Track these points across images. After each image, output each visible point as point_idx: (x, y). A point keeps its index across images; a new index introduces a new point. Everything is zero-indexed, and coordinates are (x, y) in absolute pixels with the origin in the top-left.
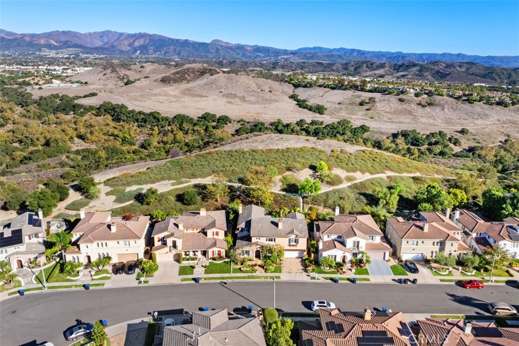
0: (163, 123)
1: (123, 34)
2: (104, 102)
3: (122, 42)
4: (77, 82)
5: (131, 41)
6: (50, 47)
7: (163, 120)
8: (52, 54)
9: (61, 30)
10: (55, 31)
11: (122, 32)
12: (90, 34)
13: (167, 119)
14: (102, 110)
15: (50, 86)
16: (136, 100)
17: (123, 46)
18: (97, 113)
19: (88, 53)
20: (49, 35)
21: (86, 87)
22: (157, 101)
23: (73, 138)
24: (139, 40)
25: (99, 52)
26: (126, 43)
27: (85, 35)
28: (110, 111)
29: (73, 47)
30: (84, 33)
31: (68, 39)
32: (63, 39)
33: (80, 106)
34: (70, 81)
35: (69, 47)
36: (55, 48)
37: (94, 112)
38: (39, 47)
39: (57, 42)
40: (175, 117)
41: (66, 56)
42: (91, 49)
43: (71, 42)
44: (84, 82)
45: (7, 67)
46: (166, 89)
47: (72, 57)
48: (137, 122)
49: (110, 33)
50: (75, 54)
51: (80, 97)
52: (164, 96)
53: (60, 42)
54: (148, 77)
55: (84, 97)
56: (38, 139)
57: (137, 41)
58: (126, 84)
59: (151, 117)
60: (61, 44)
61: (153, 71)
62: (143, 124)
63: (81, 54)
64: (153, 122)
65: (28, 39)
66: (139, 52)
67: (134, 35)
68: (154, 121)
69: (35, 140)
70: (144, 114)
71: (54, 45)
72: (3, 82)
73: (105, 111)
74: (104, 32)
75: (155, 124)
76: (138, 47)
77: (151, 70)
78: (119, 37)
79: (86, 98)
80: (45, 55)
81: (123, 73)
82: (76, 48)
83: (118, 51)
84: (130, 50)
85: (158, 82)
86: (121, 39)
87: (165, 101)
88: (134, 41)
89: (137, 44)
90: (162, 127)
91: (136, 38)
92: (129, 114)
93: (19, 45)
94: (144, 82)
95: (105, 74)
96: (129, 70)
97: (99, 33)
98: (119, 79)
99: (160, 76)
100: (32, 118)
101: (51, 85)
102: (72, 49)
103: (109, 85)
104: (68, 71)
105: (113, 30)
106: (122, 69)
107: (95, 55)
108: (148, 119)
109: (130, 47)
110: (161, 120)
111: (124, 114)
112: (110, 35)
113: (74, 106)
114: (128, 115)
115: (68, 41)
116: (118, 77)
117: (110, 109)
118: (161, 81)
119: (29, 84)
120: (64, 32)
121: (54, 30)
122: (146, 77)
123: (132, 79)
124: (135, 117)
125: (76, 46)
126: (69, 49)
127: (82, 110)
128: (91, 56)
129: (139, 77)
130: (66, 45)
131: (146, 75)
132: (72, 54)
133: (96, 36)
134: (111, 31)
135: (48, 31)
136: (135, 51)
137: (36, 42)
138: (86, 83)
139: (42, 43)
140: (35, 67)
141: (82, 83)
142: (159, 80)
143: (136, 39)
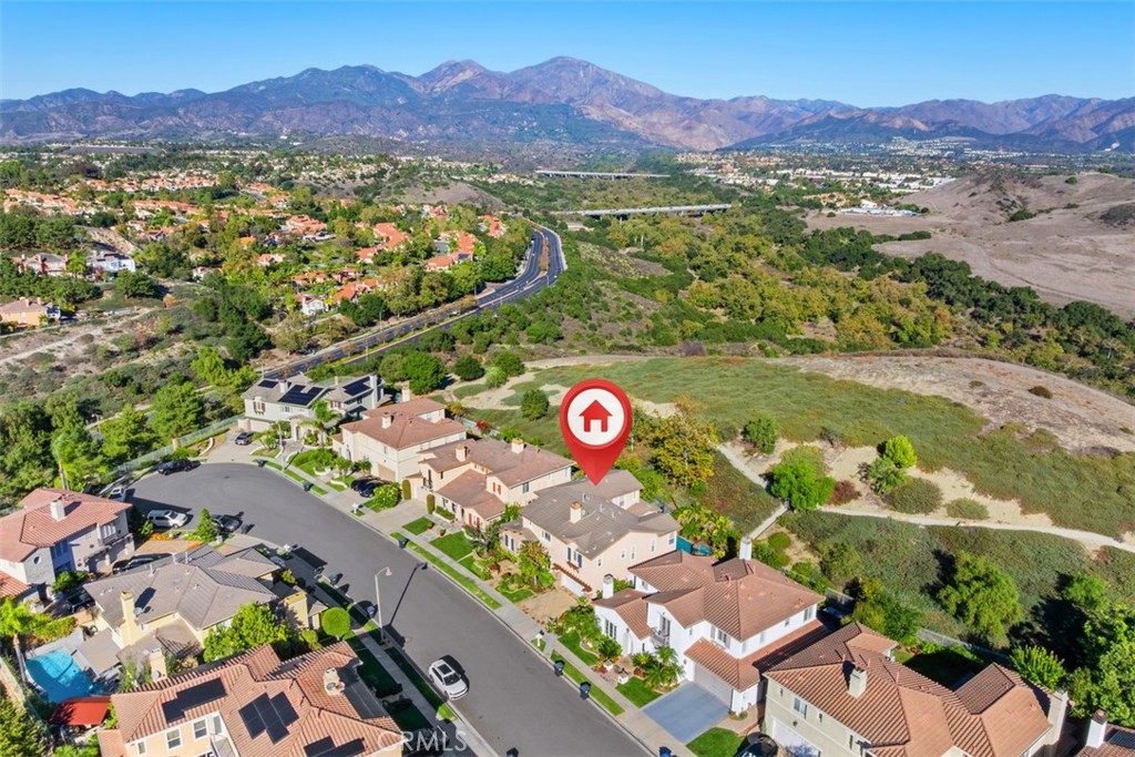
0: (1028, 316)
1: (1088, 102)
2: (927, 254)
3: (1078, 122)
4: (908, 208)
5: (1104, 119)
6: (910, 133)
7: (1033, 311)
8: (908, 148)
9: (942, 98)
10: (931, 102)
11: (1086, 97)
12: (1007, 105)
13: (1044, 309)
14: (917, 270)
15: (852, 212)
16: (1008, 256)
17: (1077, 130)
18: (904, 274)
19: (984, 148)
20: (917, 110)
21: (921, 219)
22: (1056, 265)
23: (816, 317)
24: (1126, 115)
25: (1012, 145)
26: (1088, 123)
27: (994, 107)
28: (931, 274)
29: (958, 133)
30: (990, 103)
31: (951, 117)
32: (942, 117)
33: (879, 257)
34: (897, 203)
35: (949, 134)
36: (921, 136)
37: (898, 272)
38: (889, 135)
39: (926, 123)
40: (1066, 308)
41: (935, 153)
42: (996, 137)
43: (956, 123)
44: (921, 209)
45: (809, 172)
46: (1104, 237)
47: (946, 155)
48: (976, 305)
49: (1055, 102)
50: (954, 150)
51: (891, 238)
52: (1087, 254)
53: (933, 124)
54: (1075, 206)
55: (900, 239)
56: (752, 307)
57: (1119, 117)
58: (1013, 219)
59: (1009, 300)
60: (933, 129)
61: (1094, 194)
62: (985, 312)
63: (967, 150)
64: (1009, 313)
65: (872, 118)
66: (1115, 145)
67: (1118, 104)
68: (1012, 310)
69: (746, 308)
70: (999, 290)
71: (917, 129)
72: (777, 199)
73: (922, 273)
74: (1041, 98)
75: (1013, 316)
76: (1117, 133)
77: (1090, 191)
78: (1077, 110)
79: (903, 242)
80: (894, 151)
81: (1019, 193)
82: (964, 136)
83: (1061, 144)
84: (1095, 139)
85: (1092, 220)
86: (1079, 113)
87: (1078, 268)
88: (1112, 118)
89: (1117, 125)
90: (1024, 326)
91: (1119, 110)
92: (965, 284)
93: (853, 130)
94: (1059, 217)
95: (973, 194)
96: (1034, 187)
97: (1028, 101)
98: (999, 206)
99: (1103, 207)
100: (781, 268)
101: (855, 210)
102: (954, 138)
103: (970, 218)
104: (911, 184)
105: (1063, 94)
106: (1019, 184)
107: (1001, 152)
108: (999, 302)
109: (1097, 133)
110: (1029, 309)
111: (953, 285)
112: (1054, 105)
113: (864, 255)
114: (962, 288)
115: (950, 122)
116: (999, 203)
117: (933, 271)
118: (1102, 217)
119: (818, 206)
120: (948, 103)
121: (928, 100)
122: (1070, 206)
123: (1031, 209)
124: (973, 293)
125: (965, 131)
126: (948, 139)
127: (879, 264)
128: (990, 154)
129: (1053, 205)
130: (943, 129)
131: (1072, 202)
132: (949, 149)
133: (1018, 109)
134: (1060, 97)
135: (916, 101)
136: (1108, 142)
137: (885, 124)
138: (925, 211)
139: (897, 127)
140: (857, 174)
141: (917, 210)
142: (1099, 215)
143: (1120, 113)
